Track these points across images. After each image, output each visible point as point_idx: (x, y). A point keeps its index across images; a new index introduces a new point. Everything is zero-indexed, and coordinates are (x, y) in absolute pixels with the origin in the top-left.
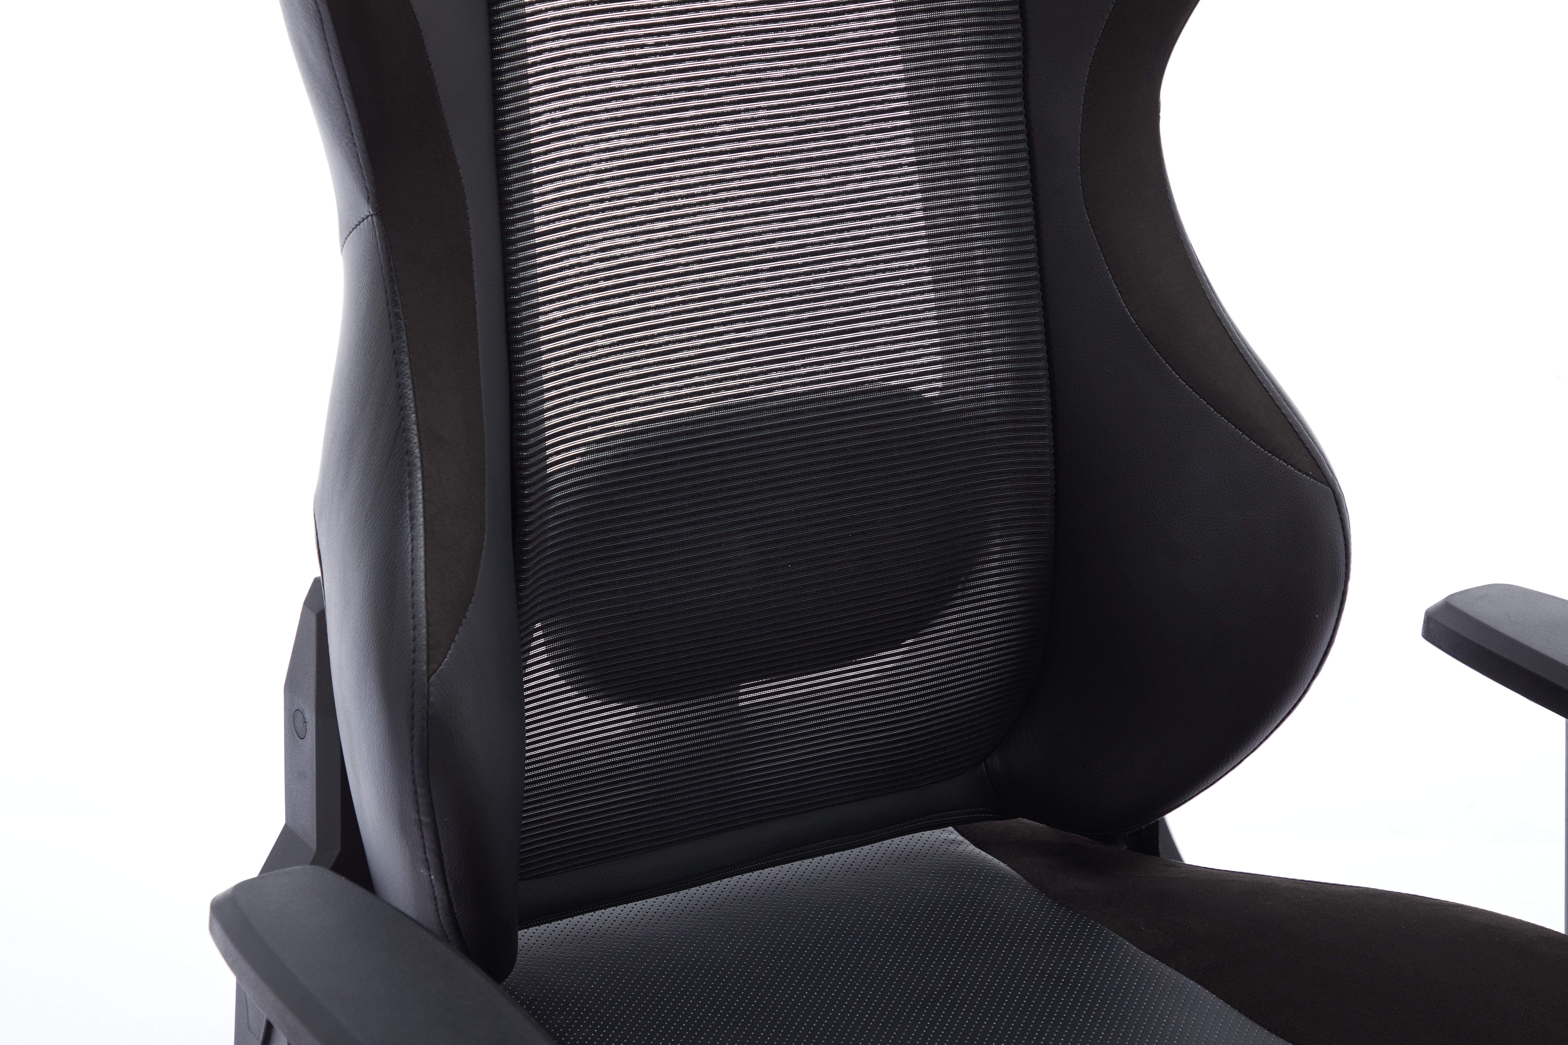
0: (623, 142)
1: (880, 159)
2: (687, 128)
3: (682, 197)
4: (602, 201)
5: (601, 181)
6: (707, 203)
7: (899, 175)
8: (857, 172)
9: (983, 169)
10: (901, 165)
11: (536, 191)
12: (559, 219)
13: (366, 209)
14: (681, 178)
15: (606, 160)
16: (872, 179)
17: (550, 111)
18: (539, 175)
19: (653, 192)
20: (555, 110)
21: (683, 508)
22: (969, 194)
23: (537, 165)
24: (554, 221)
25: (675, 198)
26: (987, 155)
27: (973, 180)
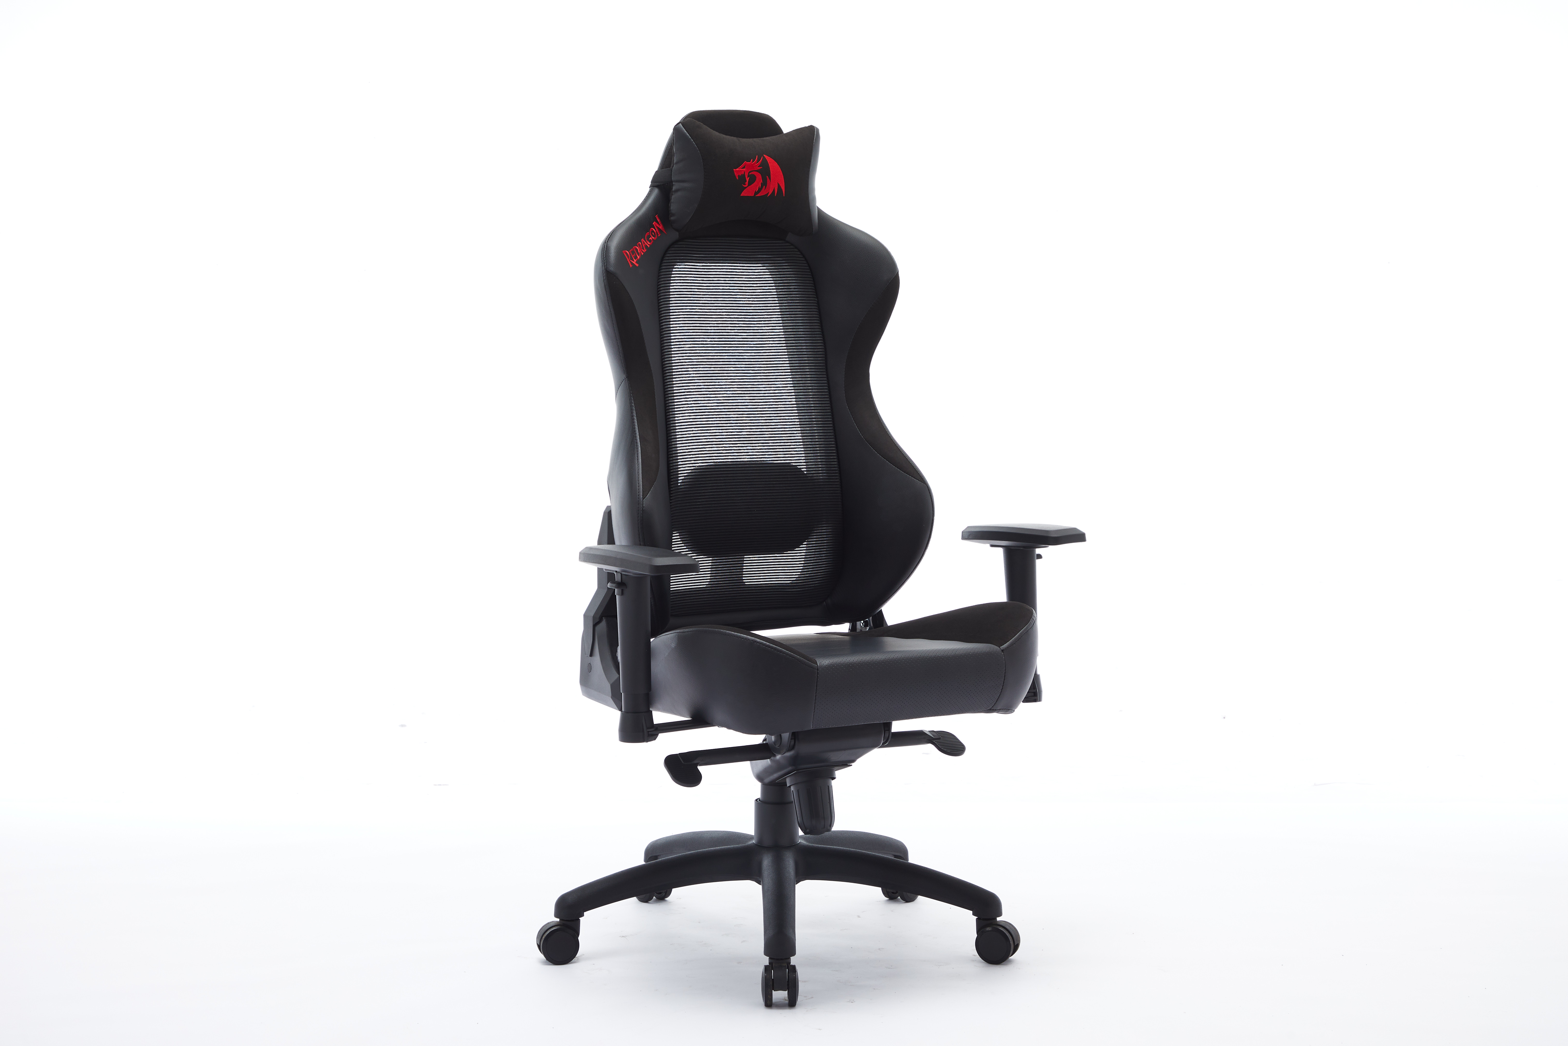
0: (700, 369)
1: (781, 384)
2: (720, 368)
3: (719, 388)
4: (694, 386)
5: (694, 380)
6: (727, 391)
7: (787, 390)
8: (774, 387)
9: (814, 391)
10: (787, 387)
11: (674, 380)
12: (681, 389)
13: (624, 376)
14: (719, 382)
15: (696, 374)
16: (778, 390)
17: (678, 357)
18: (675, 375)
19: (710, 385)
20: (680, 356)
21: (721, 486)
22: (810, 398)
23: (675, 372)
24: (680, 390)
25: (717, 388)
26: (815, 386)
27: (811, 394)
